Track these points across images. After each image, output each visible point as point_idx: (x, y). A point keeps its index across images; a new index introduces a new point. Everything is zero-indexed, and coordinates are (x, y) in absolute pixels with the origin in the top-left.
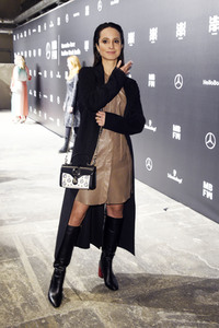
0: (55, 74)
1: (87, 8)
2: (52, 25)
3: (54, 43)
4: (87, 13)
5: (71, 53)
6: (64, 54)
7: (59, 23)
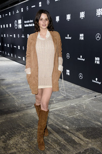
0: (21, 36)
1: (40, 3)
2: (18, 12)
3: (20, 21)
4: (40, 6)
5: (30, 25)
6: (26, 26)
7: (22, 11)
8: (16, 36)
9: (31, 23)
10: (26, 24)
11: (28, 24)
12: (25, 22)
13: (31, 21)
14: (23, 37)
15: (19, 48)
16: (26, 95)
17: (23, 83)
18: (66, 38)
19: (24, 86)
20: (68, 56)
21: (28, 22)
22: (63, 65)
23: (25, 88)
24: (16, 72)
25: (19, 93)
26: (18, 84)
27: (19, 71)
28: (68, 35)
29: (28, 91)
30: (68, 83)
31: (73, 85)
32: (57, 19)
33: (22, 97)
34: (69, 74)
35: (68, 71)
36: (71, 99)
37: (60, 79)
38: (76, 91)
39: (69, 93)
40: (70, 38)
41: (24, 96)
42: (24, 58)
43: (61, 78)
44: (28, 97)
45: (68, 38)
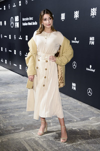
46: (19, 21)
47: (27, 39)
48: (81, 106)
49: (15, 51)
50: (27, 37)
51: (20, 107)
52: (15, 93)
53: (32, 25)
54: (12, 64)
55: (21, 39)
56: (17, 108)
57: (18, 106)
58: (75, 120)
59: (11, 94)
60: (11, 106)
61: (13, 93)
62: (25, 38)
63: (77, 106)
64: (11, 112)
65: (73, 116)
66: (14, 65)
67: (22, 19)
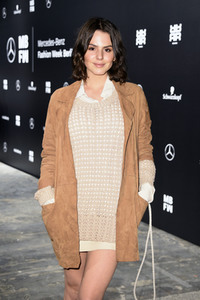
2: (18, 12)
3: (23, 41)
5: (57, 54)
6: (42, 55)
7: (32, 9)
8: (11, 85)
9: (57, 48)
10: (42, 49)
11: (49, 49)
12: (41, 44)
13: (60, 42)
14: (32, 88)
15: (18, 123)
16: (33, 273)
17: (26, 231)
18: (166, 97)
19: (28, 241)
20: (170, 151)
21: (50, 43)
22: (156, 184)
23: (30, 247)
24: (6, 196)
25: (11, 264)
26: (9, 236)
27: (15, 195)
28: (172, 89)
29: (39, 257)
30: (168, 238)
31: (183, 245)
32: (141, 37)
33: (20, 279)
34: (170, 209)
35: (168, 200)
36: (176, 292)
37: (142, 225)
38: (192, 264)
39: (171, 269)
40: (179, 98)
41: (27, 276)
42: (31, 153)
43: (145, 219)
44: (38, 280)
45: (172, 96)
46: (29, 48)
47: (48, 90)
48: (188, 251)
49: (18, 118)
50: (48, 84)
51: (39, 253)
52: (23, 218)
53: (63, 58)
54: (10, 148)
55: (34, 89)
56: (34, 258)
57: (34, 251)
58: (180, 288)
59: (14, 221)
60: (17, 252)
61: (18, 219)
62: (44, 87)
63: (177, 252)
64: (18, 268)
65: (173, 278)
66: (16, 151)
67: (36, 44)
